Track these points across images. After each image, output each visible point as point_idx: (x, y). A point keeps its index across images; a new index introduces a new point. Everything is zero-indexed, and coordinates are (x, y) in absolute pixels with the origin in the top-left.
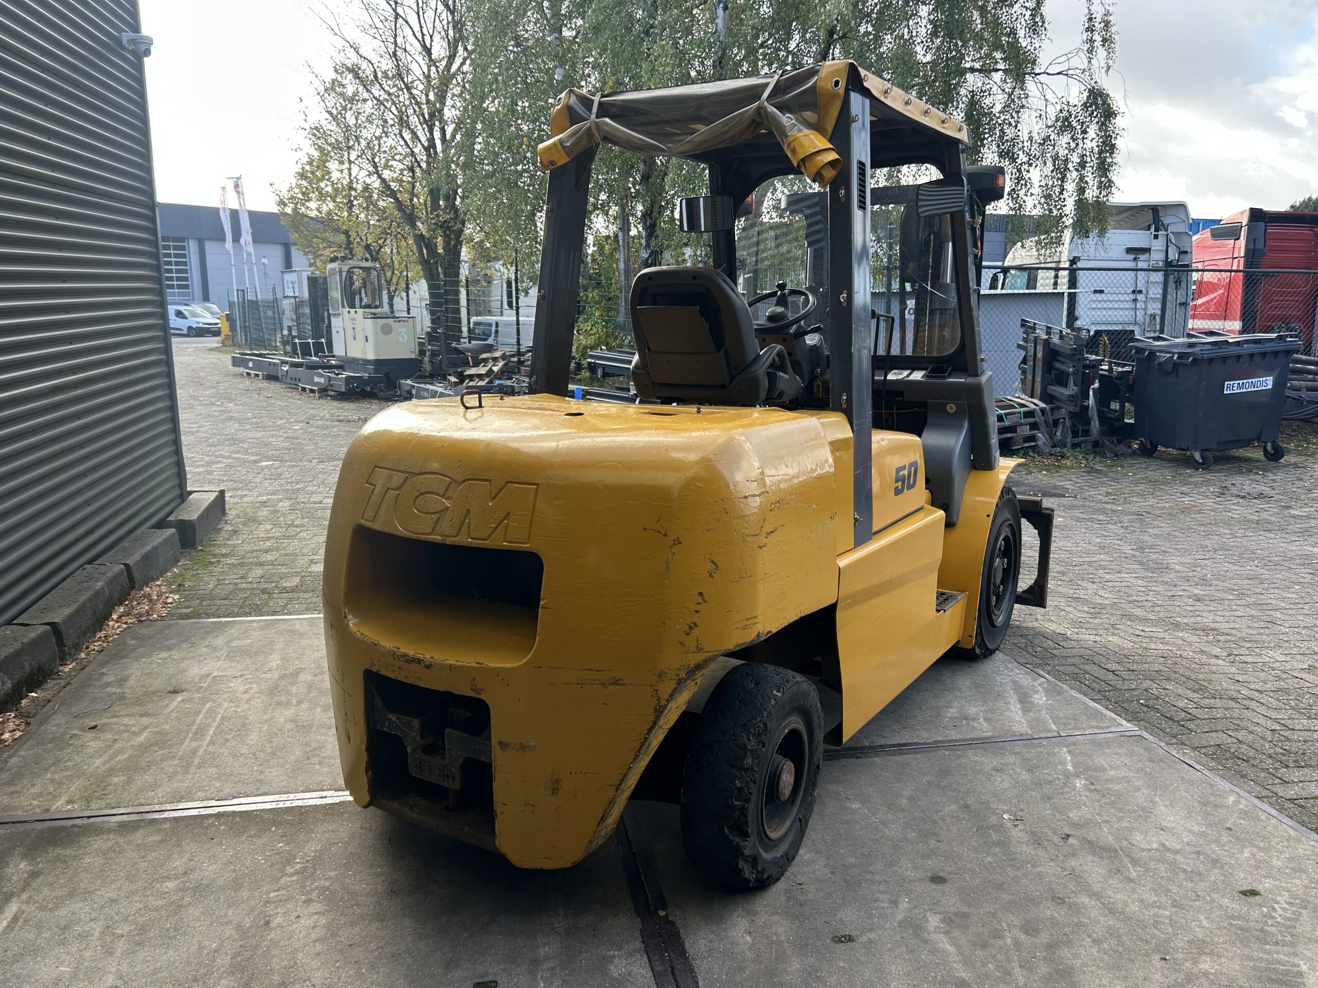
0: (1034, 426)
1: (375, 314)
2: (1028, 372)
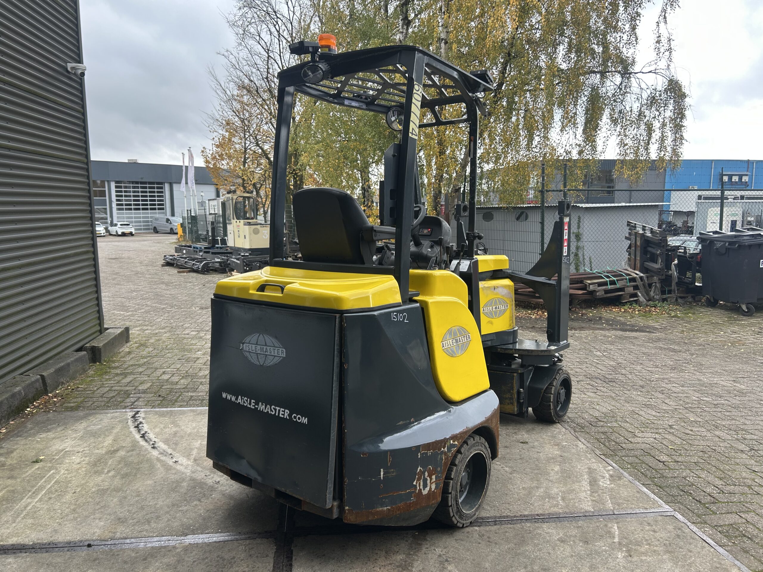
0: (636, 288)
1: (249, 223)
2: (632, 254)
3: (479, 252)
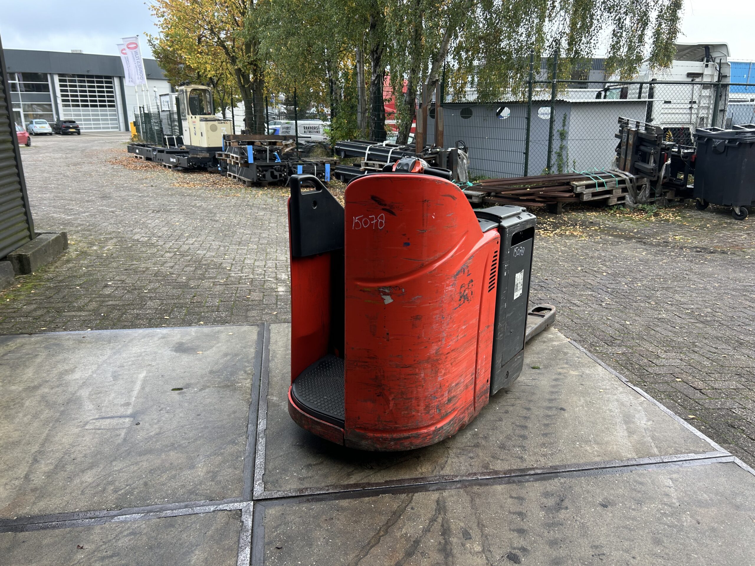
0: (625, 190)
1: (206, 118)
2: (622, 153)
3: (460, 151)
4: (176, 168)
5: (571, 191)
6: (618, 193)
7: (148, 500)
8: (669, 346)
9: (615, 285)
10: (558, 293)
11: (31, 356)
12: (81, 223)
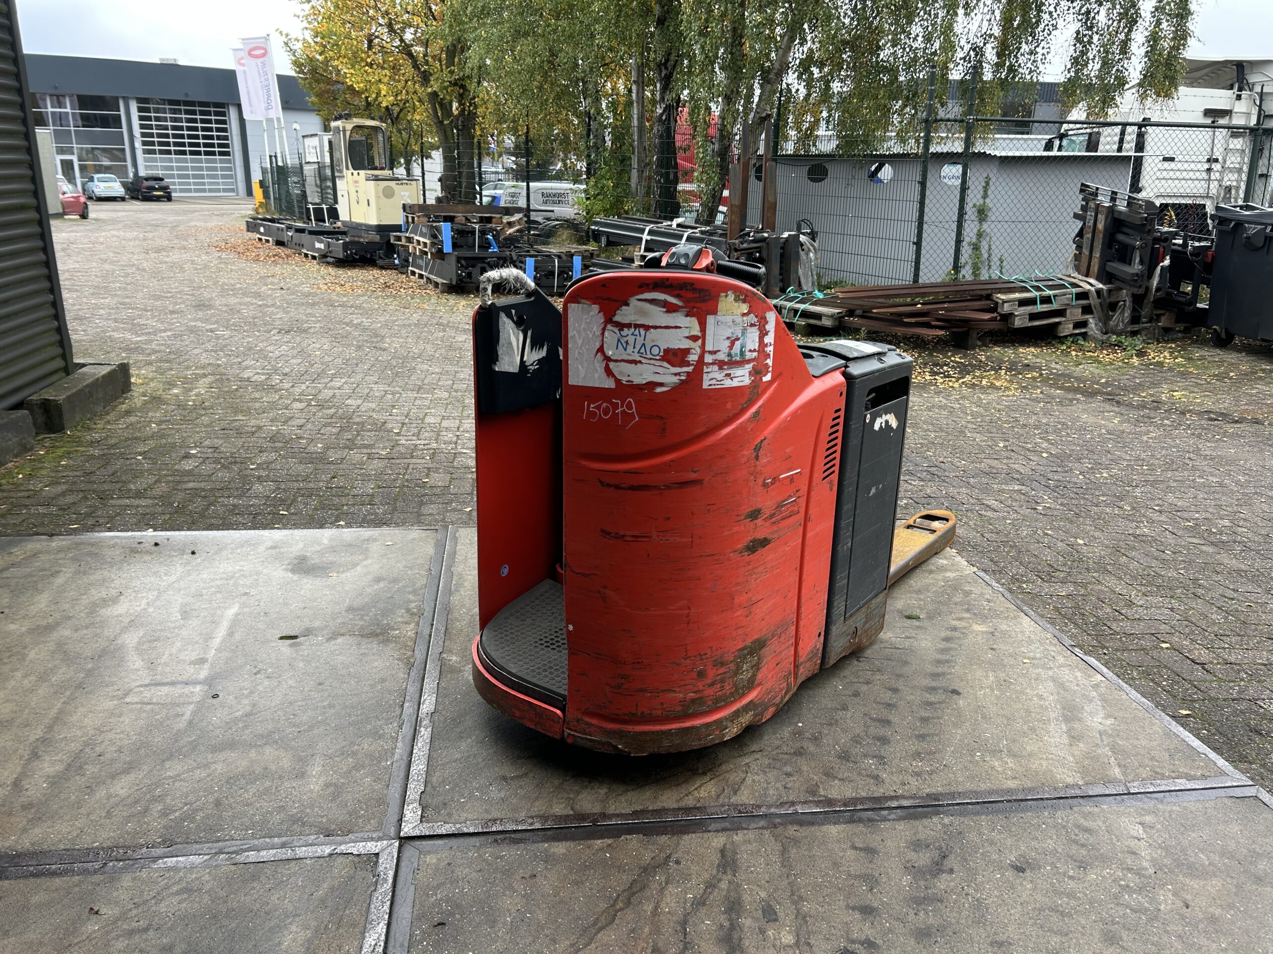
0: (1087, 310)
1: (376, 176)
2: (1084, 246)
3: (802, 238)
4: (325, 260)
5: (993, 310)
6: (1076, 314)
7: (218, 831)
8: (1152, 585)
9: (1063, 474)
10: (961, 487)
11: (48, 573)
12: (157, 348)
